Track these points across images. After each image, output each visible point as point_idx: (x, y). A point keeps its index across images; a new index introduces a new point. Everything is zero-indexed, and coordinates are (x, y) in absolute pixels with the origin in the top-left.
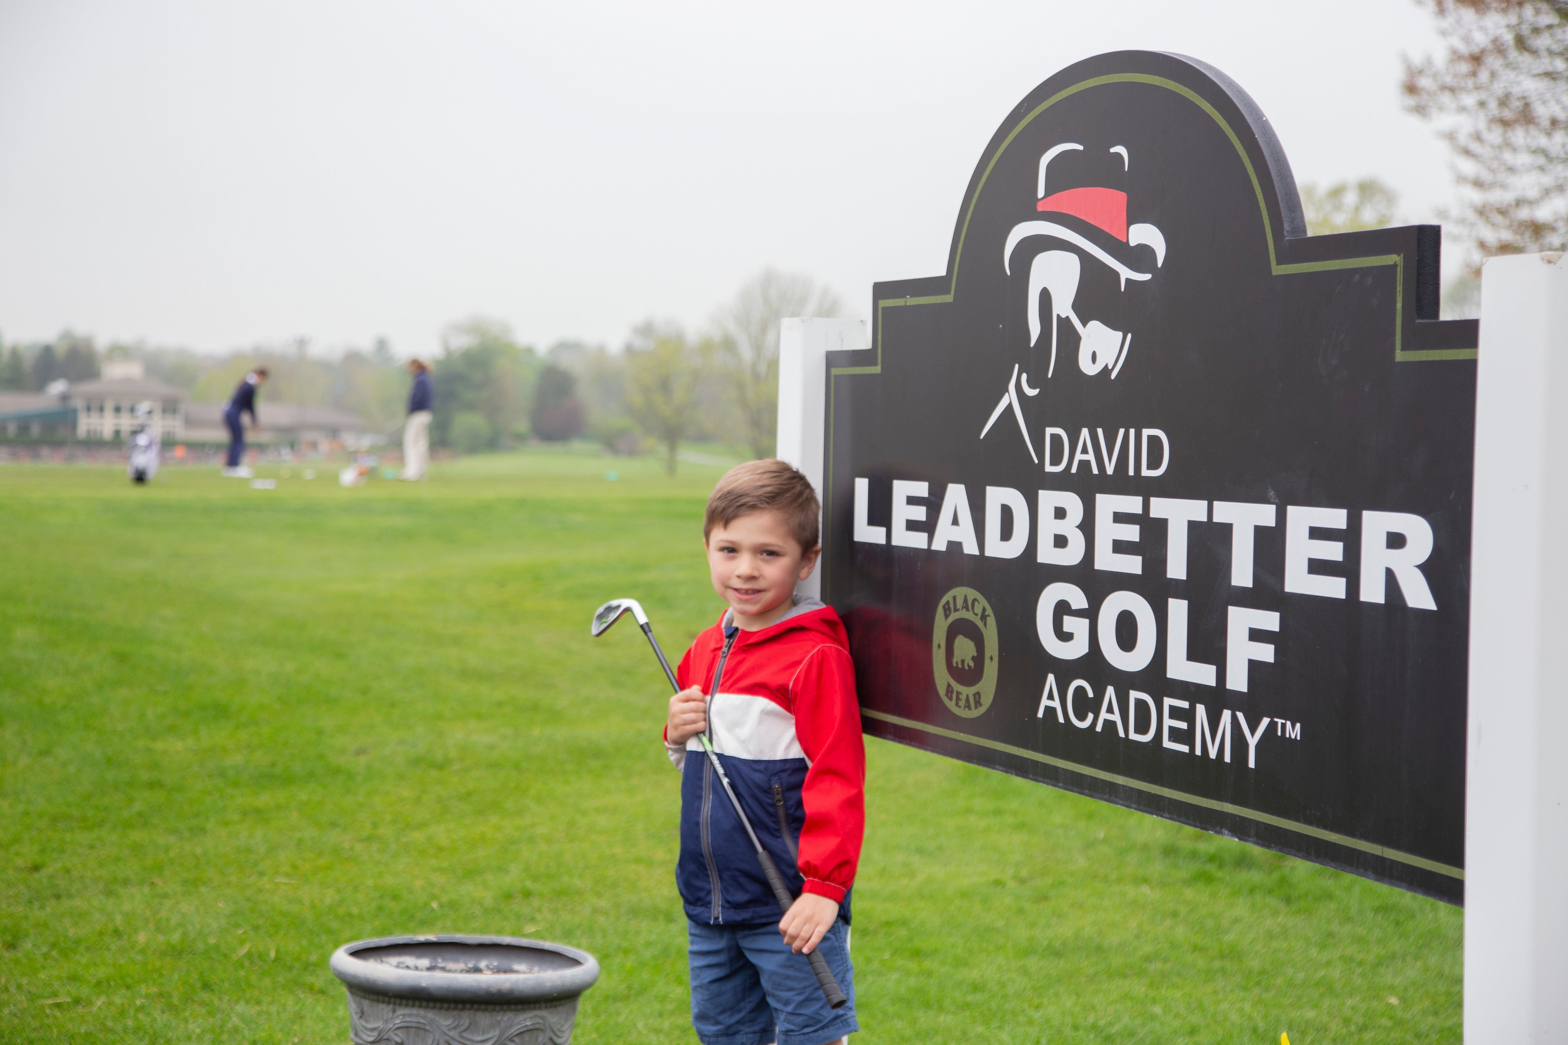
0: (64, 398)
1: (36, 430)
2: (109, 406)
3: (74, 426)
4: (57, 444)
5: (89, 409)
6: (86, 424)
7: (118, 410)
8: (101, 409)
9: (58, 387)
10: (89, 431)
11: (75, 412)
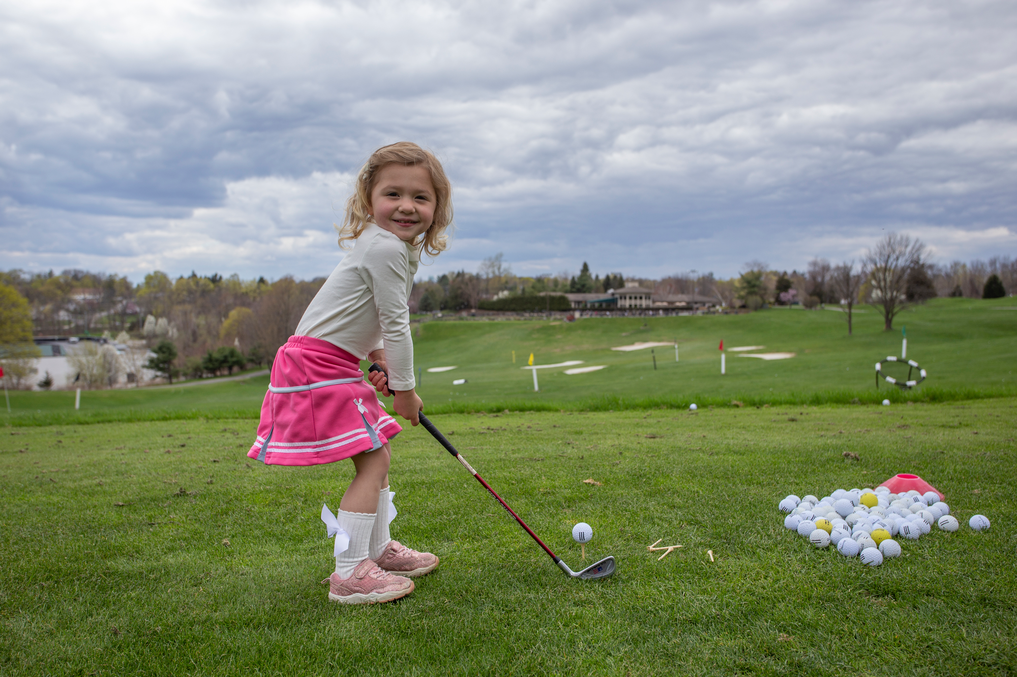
0: (613, 294)
1: (604, 305)
2: (628, 298)
3: (617, 304)
4: (611, 310)
5: (621, 298)
6: (620, 303)
7: (630, 298)
8: (625, 298)
9: (611, 291)
10: (621, 305)
11: (617, 299)
